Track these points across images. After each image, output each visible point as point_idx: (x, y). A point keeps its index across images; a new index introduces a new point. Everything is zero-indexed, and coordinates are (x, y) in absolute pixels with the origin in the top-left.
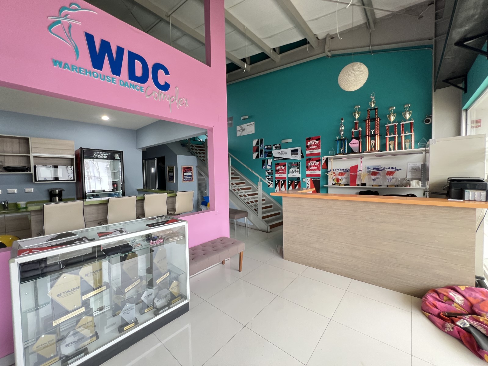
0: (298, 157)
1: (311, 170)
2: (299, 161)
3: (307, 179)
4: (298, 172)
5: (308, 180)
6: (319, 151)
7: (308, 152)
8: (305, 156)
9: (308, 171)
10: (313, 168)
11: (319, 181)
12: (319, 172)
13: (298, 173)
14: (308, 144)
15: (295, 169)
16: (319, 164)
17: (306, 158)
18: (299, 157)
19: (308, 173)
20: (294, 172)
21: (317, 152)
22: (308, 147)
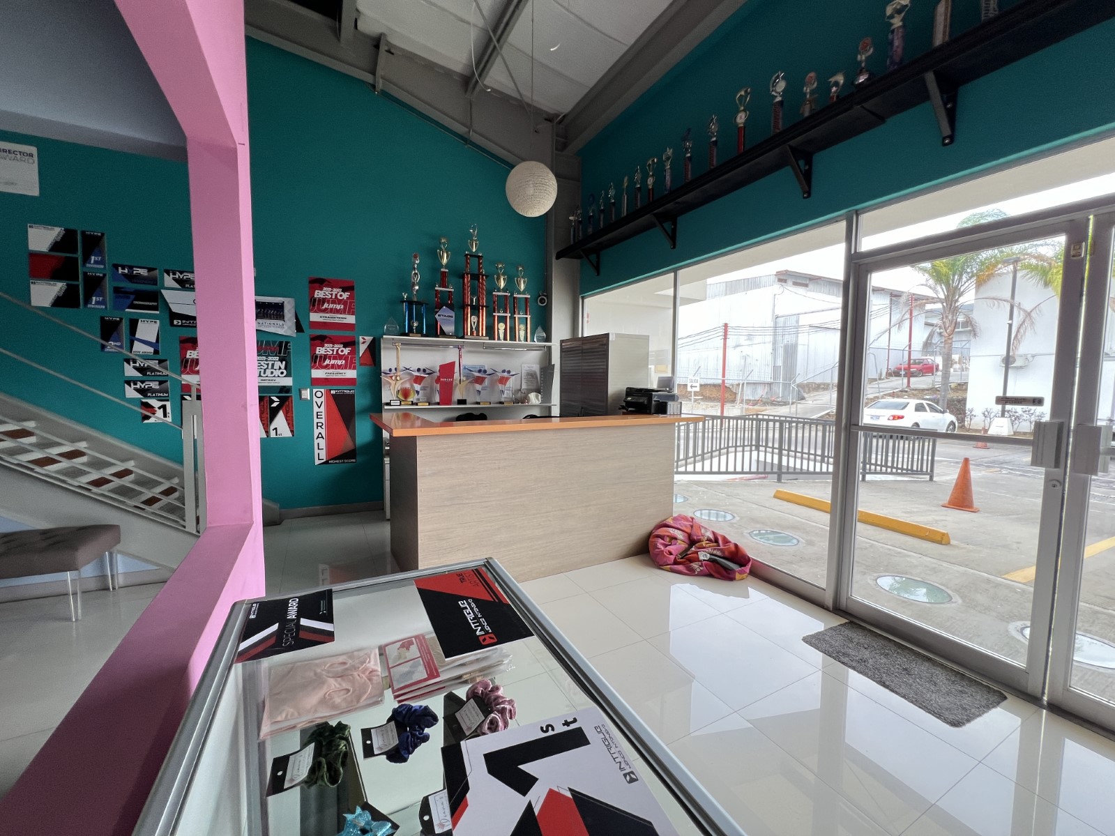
0: (282, 326)
1: (327, 367)
2: (284, 340)
3: (315, 390)
4: (285, 371)
5: (319, 394)
6: (351, 319)
7: (315, 317)
8: (305, 326)
9: (317, 368)
10: (333, 362)
11: (353, 396)
12: (351, 374)
13: (282, 373)
14: (316, 296)
15: (270, 363)
16: (353, 352)
17: (309, 332)
18: (286, 327)
19: (318, 373)
20: (268, 372)
21: (345, 321)
22: (316, 305)
